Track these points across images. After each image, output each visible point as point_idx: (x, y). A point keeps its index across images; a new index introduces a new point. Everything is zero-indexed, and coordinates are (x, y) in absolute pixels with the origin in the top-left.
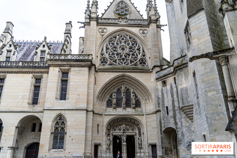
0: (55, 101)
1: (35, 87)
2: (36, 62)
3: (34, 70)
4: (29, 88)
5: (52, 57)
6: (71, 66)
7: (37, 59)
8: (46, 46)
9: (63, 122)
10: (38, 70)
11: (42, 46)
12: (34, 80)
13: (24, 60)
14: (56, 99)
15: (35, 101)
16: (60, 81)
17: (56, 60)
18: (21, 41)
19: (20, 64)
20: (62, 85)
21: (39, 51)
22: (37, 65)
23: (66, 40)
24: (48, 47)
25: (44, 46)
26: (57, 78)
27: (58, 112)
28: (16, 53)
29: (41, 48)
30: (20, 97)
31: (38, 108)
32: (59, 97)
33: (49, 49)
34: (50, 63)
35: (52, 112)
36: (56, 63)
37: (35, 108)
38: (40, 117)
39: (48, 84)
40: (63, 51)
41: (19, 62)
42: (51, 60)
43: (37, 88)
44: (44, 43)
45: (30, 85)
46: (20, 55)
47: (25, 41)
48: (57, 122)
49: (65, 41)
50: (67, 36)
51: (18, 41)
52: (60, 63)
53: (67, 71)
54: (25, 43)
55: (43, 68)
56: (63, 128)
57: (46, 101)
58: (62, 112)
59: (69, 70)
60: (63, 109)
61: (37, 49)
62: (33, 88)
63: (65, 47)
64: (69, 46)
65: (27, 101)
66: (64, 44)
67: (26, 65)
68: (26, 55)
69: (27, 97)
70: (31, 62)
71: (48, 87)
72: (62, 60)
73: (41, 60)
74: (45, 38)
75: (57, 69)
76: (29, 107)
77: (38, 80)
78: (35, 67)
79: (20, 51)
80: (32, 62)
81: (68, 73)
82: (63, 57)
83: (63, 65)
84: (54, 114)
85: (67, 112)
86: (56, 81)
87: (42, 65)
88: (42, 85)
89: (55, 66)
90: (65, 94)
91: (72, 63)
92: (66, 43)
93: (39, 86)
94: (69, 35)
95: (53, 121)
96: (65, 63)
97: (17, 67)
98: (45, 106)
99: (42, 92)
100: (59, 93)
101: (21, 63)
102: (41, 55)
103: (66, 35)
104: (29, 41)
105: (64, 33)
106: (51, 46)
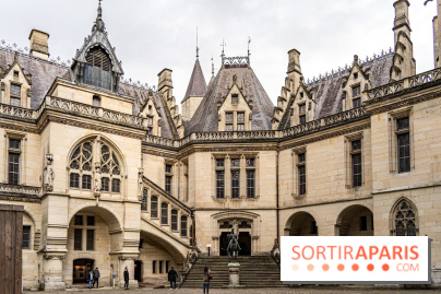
0: (390, 176)
1: (353, 156)
2: (346, 112)
3: (345, 127)
4: (343, 161)
5: (372, 96)
6: (412, 102)
7: (348, 105)
8: (359, 74)
9: (410, 212)
10: (352, 126)
11: (352, 76)
12: (349, 145)
13: (327, 114)
14: (391, 171)
15: (357, 181)
16: (394, 138)
17: (380, 99)
18: (317, 77)
19: (323, 123)
20: (400, 143)
21: (348, 88)
22: (349, 117)
23: (398, 45)
24: (364, 73)
25: (356, 75)
26: (387, 134)
27: (398, 195)
28: (313, 104)
29: (351, 82)
30: (332, 179)
31: (363, 192)
32: (396, 167)
33: (367, 77)
34: (369, 108)
35: (388, 196)
36: (382, 104)
37: (359, 193)
38: (369, 207)
39: (374, 148)
40: (394, 73)
41: (319, 120)
42: (370, 102)
43: (356, 158)
44: (355, 70)
45: (343, 155)
46: (319, 106)
47: (323, 75)
48: (400, 213)
49: (396, 48)
50: (401, 33)
51: (311, 80)
52: (388, 103)
53: (406, 115)
54: (323, 80)
55: (360, 119)
56: (410, 222)
57: (374, 178)
58: (406, 194)
59: (409, 110)
60: (407, 187)
61: (344, 85)
62: (349, 159)
63: (397, 62)
64: (406, 55)
65: (343, 183)
66: (395, 55)
67: (332, 122)
68: (328, 103)
69: (343, 177)
70: (338, 115)
71: (373, 153)
72: (392, 96)
73: (355, 104)
74: (356, 57)
75: (385, 116)
76: (349, 193)
77: (356, 143)
78: (347, 122)
79: (318, 97)
80: (340, 113)
81: (408, 118)
82: (393, 90)
83: (397, 105)
84: (391, 200)
85: (414, 193)
86: (387, 139)
87: (357, 114)
88: (364, 150)
89: (380, 112)
90: (408, 161)
91: (413, 95)
92: (399, 51)
93: (359, 154)
94: (404, 29)
95: (392, 211)
96: (399, 99)
97: (319, 129)
98: (374, 187)
99: (365, 163)
100: (395, 160)
101: (322, 121)
102: (354, 94)
103: (398, 31)
104: (330, 73)
105: (393, 29)
106: (369, 69)
